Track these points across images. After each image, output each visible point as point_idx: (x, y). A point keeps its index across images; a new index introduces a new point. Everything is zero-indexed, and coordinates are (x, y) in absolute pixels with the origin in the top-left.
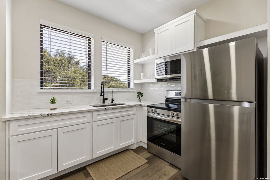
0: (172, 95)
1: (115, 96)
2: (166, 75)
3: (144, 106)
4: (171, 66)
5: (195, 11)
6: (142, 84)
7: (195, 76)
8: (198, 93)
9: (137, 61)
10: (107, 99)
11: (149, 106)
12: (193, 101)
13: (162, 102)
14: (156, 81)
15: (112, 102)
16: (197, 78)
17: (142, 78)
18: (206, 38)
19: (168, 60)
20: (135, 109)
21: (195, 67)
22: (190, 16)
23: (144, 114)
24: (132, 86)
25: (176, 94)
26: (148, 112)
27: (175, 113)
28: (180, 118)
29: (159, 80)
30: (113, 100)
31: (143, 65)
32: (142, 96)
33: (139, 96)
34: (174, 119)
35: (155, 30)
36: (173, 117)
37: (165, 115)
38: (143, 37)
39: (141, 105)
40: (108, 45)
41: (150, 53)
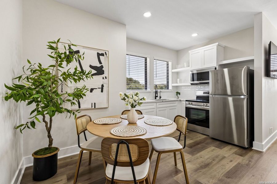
0: (201, 93)
1: (162, 95)
2: (193, 81)
3: (183, 101)
4: (197, 76)
5: (217, 44)
6: (177, 87)
7: (217, 80)
8: (220, 92)
9: (174, 71)
10: (157, 96)
11: (186, 101)
12: (216, 96)
13: (194, 98)
14: (190, 84)
15: (160, 98)
16: (219, 81)
17: (178, 82)
18: (224, 60)
19: (195, 72)
20: (177, 102)
21: (217, 74)
22: (214, 46)
23: (184, 105)
24: (170, 88)
25: (204, 93)
26: (186, 104)
27: (205, 104)
28: (208, 107)
29: (192, 84)
30: (160, 97)
31: (178, 73)
32: (180, 94)
33: (177, 95)
34: (204, 107)
35: (190, 52)
36: (204, 106)
37: (198, 105)
38: (178, 53)
39: (180, 100)
40: (157, 61)
41: (185, 66)
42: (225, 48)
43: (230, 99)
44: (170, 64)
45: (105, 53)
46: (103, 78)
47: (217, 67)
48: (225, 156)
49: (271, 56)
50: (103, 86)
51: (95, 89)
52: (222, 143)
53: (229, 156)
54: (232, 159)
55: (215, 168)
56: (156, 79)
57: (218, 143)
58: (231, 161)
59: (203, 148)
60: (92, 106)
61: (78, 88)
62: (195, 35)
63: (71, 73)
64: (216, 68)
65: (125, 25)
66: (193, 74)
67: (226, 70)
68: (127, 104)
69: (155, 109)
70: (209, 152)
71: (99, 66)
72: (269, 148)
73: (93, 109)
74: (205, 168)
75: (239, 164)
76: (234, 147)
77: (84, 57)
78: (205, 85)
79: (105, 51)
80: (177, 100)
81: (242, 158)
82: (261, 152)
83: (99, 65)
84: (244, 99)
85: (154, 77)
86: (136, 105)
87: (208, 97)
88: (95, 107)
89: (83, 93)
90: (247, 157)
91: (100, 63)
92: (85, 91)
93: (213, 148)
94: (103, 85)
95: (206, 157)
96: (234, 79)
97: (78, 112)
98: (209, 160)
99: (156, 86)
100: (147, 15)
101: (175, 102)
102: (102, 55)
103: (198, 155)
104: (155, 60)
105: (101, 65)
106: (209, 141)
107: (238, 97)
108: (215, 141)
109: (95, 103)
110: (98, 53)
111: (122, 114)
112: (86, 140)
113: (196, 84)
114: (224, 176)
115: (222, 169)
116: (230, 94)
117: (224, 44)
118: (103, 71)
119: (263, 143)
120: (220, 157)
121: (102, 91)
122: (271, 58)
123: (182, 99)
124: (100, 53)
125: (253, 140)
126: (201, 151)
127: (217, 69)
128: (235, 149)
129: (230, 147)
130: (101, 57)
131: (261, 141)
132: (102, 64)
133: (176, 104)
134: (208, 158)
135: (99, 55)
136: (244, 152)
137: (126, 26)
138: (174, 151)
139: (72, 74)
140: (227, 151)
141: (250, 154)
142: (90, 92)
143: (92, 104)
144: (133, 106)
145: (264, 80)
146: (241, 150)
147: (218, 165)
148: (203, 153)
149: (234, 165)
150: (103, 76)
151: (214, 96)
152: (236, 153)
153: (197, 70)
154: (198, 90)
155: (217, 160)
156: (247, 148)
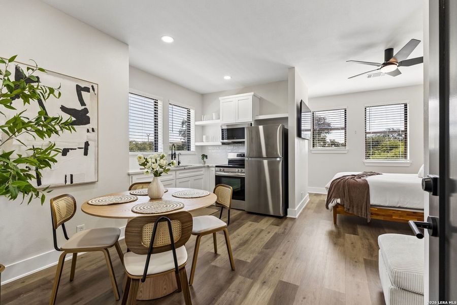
0: (233, 156)
1: (182, 159)
2: (223, 139)
3: (212, 167)
4: (227, 133)
5: (253, 93)
6: (202, 147)
7: (252, 142)
8: (255, 154)
9: (198, 123)
11: (216, 166)
12: (252, 159)
13: (226, 163)
14: (221, 144)
15: (179, 165)
16: (254, 140)
17: (204, 141)
18: (260, 115)
19: (225, 127)
20: (203, 169)
21: (252, 131)
22: (249, 96)
23: (213, 173)
24: (193, 148)
25: (238, 156)
26: (216, 171)
27: (240, 169)
28: (244, 173)
29: (223, 144)
30: (179, 163)
31: (203, 127)
32: (207, 158)
33: (203, 158)
34: (239, 174)
35: (220, 98)
36: (238, 172)
37: (232, 172)
38: (204, 98)
39: (208, 167)
40: (174, 107)
41: (214, 118)
42: (261, 99)
43: (265, 162)
44: (192, 112)
45: (92, 86)
46: (88, 131)
47: (253, 123)
48: (263, 229)
49: (302, 114)
50: (87, 144)
51: (71, 149)
52: (259, 216)
53: (267, 228)
54: (269, 230)
55: (254, 243)
56: (172, 134)
57: (254, 216)
58: (269, 232)
59: (239, 225)
60: (66, 181)
61: (35, 147)
62: (227, 78)
63: (29, 119)
64: (251, 124)
65: (127, 44)
66: (222, 130)
67: (261, 128)
68: (147, 171)
69: (174, 181)
70: (246, 228)
71: (80, 109)
72: (301, 213)
73: (68, 186)
74: (244, 245)
75: (276, 233)
76: (271, 218)
77: (60, 94)
78: (238, 144)
79: (92, 84)
80: (204, 167)
81: (278, 227)
82: (294, 219)
83: (79, 107)
84: (279, 161)
85: (170, 132)
86: (161, 173)
87: (243, 161)
88: (72, 182)
89: (50, 156)
90: (282, 226)
91: (83, 103)
92: (53, 153)
93: (250, 223)
94: (87, 142)
95: (244, 234)
96: (269, 137)
97: (48, 190)
98: (247, 236)
99: (173, 145)
100: (168, 39)
101: (201, 169)
102: (87, 89)
103: (235, 233)
104: (170, 106)
105: (83, 107)
106: (245, 216)
107: (274, 159)
108: (252, 215)
109: (72, 176)
110: (78, 86)
111: (130, 190)
112: (67, 238)
113: (228, 144)
114: (263, 248)
115: (261, 242)
116: (265, 157)
117: (260, 95)
118: (88, 118)
119: (296, 209)
120: (258, 231)
121: (86, 154)
122: (302, 116)
123: (210, 165)
124: (83, 86)
125: (288, 208)
126: (238, 228)
127: (253, 125)
128: (272, 220)
129: (266, 219)
130: (83, 93)
131: (294, 207)
132: (85, 105)
133: (202, 172)
134: (246, 235)
135: (79, 89)
136: (280, 221)
137: (129, 46)
138: (214, 232)
139: (31, 122)
140: (264, 224)
141: (285, 222)
142: (63, 155)
143: (66, 176)
144: (157, 174)
145: (297, 140)
146: (278, 219)
147: (256, 240)
148: (239, 230)
149: (271, 236)
150: (87, 126)
151: (250, 159)
152: (273, 224)
153: (227, 125)
154: (230, 151)
155: (255, 234)
156: (283, 217)
